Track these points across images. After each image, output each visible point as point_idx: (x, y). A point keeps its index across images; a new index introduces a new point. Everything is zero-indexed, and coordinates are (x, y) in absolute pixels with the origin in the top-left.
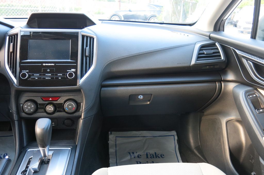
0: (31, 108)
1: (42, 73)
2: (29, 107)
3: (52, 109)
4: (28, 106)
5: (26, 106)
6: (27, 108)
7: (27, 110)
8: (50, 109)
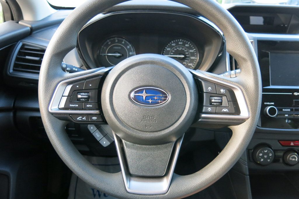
0: (269, 157)
1: (294, 106)
2: (266, 155)
3: (296, 160)
4: (264, 154)
5: (261, 155)
6: (262, 157)
7: (262, 160)
8: (294, 159)
